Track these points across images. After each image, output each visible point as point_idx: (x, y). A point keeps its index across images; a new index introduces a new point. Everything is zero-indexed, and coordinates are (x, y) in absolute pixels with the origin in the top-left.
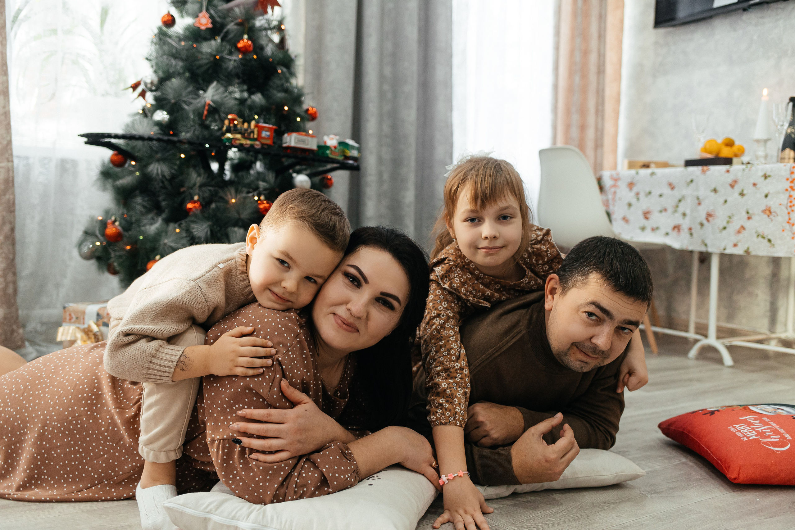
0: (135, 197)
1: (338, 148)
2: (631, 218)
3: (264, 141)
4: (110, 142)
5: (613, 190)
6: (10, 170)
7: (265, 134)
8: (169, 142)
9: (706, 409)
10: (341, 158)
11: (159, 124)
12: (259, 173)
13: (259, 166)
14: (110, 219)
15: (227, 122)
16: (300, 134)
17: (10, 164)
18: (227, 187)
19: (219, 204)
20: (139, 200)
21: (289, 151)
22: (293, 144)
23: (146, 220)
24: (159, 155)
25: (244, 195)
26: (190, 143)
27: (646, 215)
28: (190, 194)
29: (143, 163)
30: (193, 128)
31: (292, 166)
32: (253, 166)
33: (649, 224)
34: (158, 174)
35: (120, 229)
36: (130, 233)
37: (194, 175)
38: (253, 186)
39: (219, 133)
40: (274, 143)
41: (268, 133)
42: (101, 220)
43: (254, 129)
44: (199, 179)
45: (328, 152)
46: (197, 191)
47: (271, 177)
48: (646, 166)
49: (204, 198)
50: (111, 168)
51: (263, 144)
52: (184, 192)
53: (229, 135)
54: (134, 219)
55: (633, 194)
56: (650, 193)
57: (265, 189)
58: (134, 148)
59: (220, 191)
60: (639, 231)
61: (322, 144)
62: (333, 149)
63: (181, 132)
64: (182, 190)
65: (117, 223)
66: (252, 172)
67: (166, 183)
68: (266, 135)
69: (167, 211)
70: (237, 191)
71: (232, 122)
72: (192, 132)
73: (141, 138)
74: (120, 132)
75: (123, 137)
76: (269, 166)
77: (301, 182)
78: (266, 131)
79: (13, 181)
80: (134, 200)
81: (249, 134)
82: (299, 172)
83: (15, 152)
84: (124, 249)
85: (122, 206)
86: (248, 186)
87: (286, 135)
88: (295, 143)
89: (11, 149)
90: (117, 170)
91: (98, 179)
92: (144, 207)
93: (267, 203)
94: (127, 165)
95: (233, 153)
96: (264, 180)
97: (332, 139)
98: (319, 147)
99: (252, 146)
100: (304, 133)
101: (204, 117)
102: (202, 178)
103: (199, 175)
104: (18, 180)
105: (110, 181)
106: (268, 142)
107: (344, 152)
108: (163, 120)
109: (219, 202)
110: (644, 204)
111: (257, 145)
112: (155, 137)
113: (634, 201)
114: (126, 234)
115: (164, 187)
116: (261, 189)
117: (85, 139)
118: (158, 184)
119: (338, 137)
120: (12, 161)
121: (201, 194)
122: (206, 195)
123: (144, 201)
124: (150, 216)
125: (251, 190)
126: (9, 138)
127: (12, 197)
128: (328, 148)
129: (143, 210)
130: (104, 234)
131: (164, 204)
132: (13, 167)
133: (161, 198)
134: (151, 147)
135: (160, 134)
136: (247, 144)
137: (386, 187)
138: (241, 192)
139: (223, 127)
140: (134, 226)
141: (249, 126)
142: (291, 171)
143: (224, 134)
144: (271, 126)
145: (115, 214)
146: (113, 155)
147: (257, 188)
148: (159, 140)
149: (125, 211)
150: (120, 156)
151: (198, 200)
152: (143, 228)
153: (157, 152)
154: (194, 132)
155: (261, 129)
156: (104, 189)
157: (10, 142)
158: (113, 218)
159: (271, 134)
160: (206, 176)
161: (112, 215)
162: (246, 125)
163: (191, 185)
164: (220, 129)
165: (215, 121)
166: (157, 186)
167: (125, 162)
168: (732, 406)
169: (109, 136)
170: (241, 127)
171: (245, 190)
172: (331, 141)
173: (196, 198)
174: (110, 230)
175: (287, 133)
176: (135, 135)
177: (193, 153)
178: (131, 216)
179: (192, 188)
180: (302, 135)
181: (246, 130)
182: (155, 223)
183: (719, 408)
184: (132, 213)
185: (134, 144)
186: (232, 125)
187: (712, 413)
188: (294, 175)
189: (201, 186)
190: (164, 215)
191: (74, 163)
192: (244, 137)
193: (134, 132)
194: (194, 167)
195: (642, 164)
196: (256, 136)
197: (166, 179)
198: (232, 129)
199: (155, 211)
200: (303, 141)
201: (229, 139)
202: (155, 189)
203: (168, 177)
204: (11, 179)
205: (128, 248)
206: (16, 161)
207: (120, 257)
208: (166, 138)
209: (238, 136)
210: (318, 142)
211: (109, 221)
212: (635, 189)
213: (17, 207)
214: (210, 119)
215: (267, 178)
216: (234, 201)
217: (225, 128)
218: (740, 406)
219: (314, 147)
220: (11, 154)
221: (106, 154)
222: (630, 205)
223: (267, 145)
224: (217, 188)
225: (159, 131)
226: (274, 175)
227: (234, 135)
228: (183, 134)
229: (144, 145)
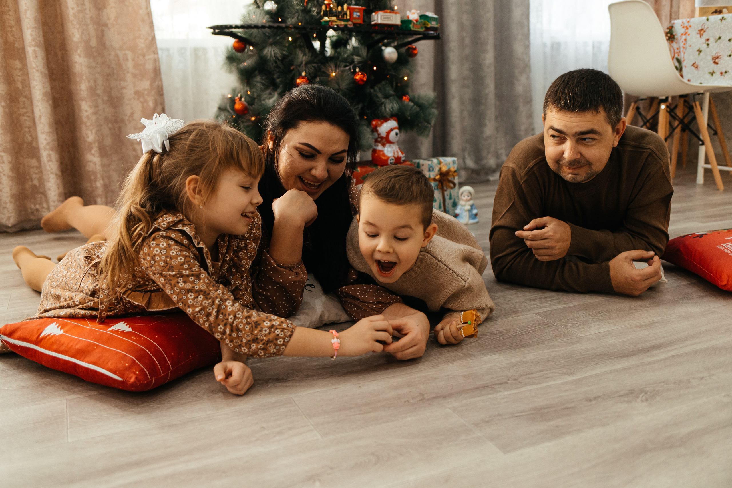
0: (255, 76)
1: (420, 21)
2: (701, 64)
3: (354, 21)
4: (232, 32)
5: (684, 37)
6: (156, 61)
7: (355, 15)
8: (279, 28)
9: (694, 234)
10: (422, 30)
11: (269, 13)
12: (354, 48)
13: (354, 42)
14: (237, 96)
15: (323, 7)
16: (385, 12)
17: (156, 56)
18: (328, 63)
19: (322, 78)
20: (258, 79)
21: (377, 28)
22: (380, 22)
23: (265, 95)
24: (271, 40)
25: (342, 69)
26: (296, 27)
27: (715, 60)
28: (299, 71)
29: (259, 46)
30: (297, 14)
31: (381, 40)
32: (350, 41)
33: (717, 69)
34: (271, 56)
35: (245, 103)
36: (254, 106)
37: (300, 55)
38: (349, 60)
39: (317, 17)
40: (364, 21)
41: (358, 14)
42: (231, 98)
43: (347, 11)
44: (304, 57)
45: (411, 26)
46: (304, 68)
47: (364, 52)
48: (718, 11)
49: (310, 74)
50: (234, 53)
51: (355, 24)
52: (293, 69)
53: (326, 19)
54: (255, 95)
55: (703, 40)
56: (720, 38)
57: (359, 63)
58: (251, 35)
59: (322, 66)
60: (708, 76)
61: (406, 19)
62: (415, 22)
63: (288, 18)
64: (292, 68)
65: (243, 99)
66: (348, 47)
67: (279, 63)
68: (357, 15)
69: (281, 86)
70: (336, 66)
71: (328, 6)
72: (296, 18)
73: (256, 27)
74: (239, 23)
75: (242, 27)
76: (361, 42)
77: (389, 53)
78: (357, 12)
79: (159, 70)
80: (255, 79)
81: (343, 16)
82: (387, 45)
83: (159, 45)
84: (250, 120)
85: (245, 85)
86: (345, 60)
87: (374, 14)
88: (382, 20)
89: (156, 43)
90: (239, 54)
91: (225, 64)
92: (263, 84)
93: (361, 74)
94: (246, 50)
95: (331, 33)
96: (358, 55)
97: (414, 13)
98: (402, 22)
99: (346, 26)
100: (389, 11)
101: (305, 4)
102: (307, 57)
103: (305, 55)
104: (163, 69)
105: (235, 64)
106: (359, 21)
107: (425, 24)
108: (272, 9)
109: (322, 76)
110: (714, 49)
111: (350, 25)
112: (267, 25)
113: (704, 47)
114: (250, 107)
115: (277, 67)
116: (356, 63)
117: (212, 30)
118: (273, 64)
119: (418, 12)
120: (157, 54)
121: (307, 70)
122: (312, 71)
123: (262, 79)
124: (268, 92)
125: (348, 64)
126: (153, 34)
127: (160, 83)
128: (410, 22)
129: (262, 87)
130: (233, 109)
131: (278, 81)
132: (158, 58)
133: (275, 76)
134: (264, 34)
135: (271, 21)
136: (341, 25)
137: (467, 51)
138: (340, 66)
139: (321, 12)
140: (256, 100)
141: (342, 9)
142: (380, 44)
143: (322, 18)
144: (360, 7)
145: (241, 92)
146: (235, 42)
147: (352, 62)
148: (270, 27)
149: (248, 89)
150: (241, 43)
151: (305, 76)
152: (263, 102)
153: (269, 37)
154: (298, 17)
155: (352, 11)
156: (231, 72)
157: (154, 38)
158: (239, 95)
159: (361, 14)
160: (310, 55)
161: (238, 93)
162: (340, 8)
163: (299, 63)
164: (319, 13)
165: (315, 6)
166: (272, 66)
167: (245, 48)
168: (718, 230)
169: (231, 27)
170: (336, 10)
171: (343, 64)
172: (413, 16)
173: (303, 74)
174: (238, 106)
175: (374, 12)
176: (252, 24)
177: (298, 36)
178: (254, 92)
179: (299, 66)
180: (387, 12)
181: (340, 12)
182: (272, 97)
183: (707, 233)
184: (254, 90)
185: (251, 32)
186: (328, 9)
187: (701, 236)
188: (383, 48)
189: (306, 64)
190: (279, 90)
191: (205, 50)
192: (338, 19)
193: (250, 22)
194: (300, 47)
195: (714, 10)
196: (348, 17)
197: (279, 60)
198: (329, 12)
199: (272, 88)
200: (388, 18)
201: (326, 22)
202: (270, 68)
203: (280, 58)
204: (158, 68)
205: (253, 119)
206: (160, 52)
207: (248, 126)
208: (276, 25)
209: (334, 18)
210: (401, 18)
211: (237, 98)
212: (705, 36)
213: (165, 91)
214: (310, 5)
215: (360, 53)
216: (334, 74)
217: (322, 13)
218: (725, 230)
219: (398, 22)
220: (156, 48)
221: (230, 41)
222: (700, 51)
223: (360, 24)
224: (320, 65)
225: (270, 19)
226: (366, 49)
227: (330, 18)
228: (289, 20)
229: (259, 32)
